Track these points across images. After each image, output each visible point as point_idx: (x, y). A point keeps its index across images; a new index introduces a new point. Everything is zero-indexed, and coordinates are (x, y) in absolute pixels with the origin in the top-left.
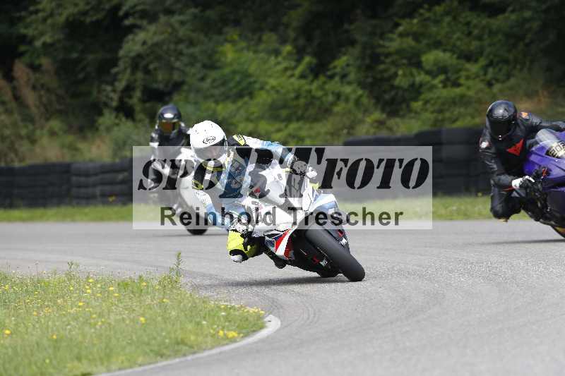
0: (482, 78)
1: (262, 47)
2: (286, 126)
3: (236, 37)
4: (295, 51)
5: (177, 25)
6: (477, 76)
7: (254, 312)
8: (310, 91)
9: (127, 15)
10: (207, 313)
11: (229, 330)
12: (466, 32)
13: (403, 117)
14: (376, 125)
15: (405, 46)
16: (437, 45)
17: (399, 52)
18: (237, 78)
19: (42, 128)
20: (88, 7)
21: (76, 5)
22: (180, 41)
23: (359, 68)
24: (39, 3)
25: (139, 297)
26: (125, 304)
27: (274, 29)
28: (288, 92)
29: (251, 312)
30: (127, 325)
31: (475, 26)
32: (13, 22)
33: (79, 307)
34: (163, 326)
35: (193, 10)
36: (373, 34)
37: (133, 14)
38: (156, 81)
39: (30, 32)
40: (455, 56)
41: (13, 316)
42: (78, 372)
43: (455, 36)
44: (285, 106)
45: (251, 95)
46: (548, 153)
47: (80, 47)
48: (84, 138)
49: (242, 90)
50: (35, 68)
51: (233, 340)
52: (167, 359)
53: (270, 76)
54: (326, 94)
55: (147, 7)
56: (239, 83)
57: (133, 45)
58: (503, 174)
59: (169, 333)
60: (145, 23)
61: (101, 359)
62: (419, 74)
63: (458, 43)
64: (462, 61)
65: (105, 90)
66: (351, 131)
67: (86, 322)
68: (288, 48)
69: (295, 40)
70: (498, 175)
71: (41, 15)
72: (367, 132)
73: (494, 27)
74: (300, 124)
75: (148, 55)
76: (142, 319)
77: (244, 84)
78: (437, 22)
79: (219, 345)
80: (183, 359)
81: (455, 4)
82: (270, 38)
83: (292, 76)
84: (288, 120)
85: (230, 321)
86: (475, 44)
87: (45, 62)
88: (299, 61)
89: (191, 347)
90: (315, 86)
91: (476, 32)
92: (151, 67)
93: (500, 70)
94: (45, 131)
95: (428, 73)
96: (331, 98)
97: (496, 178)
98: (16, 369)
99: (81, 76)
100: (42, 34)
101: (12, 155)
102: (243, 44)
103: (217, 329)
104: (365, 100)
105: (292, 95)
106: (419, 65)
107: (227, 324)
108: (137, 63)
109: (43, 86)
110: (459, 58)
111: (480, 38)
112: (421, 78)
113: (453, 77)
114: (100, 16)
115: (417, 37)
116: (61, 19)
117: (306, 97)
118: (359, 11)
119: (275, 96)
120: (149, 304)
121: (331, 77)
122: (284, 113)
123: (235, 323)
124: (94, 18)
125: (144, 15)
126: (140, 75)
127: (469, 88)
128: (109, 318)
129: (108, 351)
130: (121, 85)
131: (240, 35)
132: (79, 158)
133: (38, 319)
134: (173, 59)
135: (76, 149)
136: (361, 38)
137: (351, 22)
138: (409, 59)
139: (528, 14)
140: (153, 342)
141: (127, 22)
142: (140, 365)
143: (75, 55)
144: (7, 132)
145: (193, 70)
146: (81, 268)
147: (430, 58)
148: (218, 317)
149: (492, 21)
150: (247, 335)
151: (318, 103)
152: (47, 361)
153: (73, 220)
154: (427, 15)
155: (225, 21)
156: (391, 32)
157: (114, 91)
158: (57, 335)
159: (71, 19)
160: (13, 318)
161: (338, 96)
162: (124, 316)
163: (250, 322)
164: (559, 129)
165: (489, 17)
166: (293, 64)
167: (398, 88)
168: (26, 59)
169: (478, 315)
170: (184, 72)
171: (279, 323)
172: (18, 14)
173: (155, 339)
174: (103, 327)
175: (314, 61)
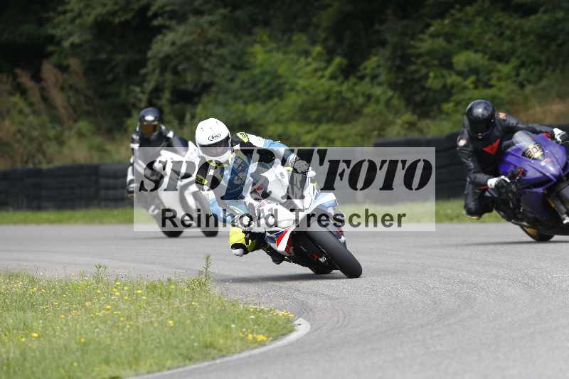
0: (514, 78)
1: (291, 48)
2: (316, 128)
3: (265, 38)
4: (324, 52)
5: (206, 26)
6: (508, 77)
7: (283, 315)
8: (340, 93)
9: (156, 16)
10: (236, 316)
11: (258, 334)
12: (498, 33)
13: (434, 118)
14: (406, 126)
15: (436, 46)
16: (468, 46)
17: (431, 53)
18: (267, 79)
19: (70, 129)
20: (116, 8)
21: (105, 5)
22: (209, 42)
23: (390, 69)
24: (68, 3)
25: (167, 300)
26: (154, 307)
27: (304, 29)
28: (318, 93)
29: (281, 315)
30: (155, 328)
31: (508, 27)
32: (41, 23)
33: (108, 310)
34: (192, 329)
35: (223, 11)
36: (404, 34)
37: (161, 15)
38: (185, 82)
39: (58, 32)
40: (487, 57)
41: (41, 319)
42: (106, 376)
43: (487, 37)
44: (314, 108)
45: (281, 96)
46: (524, 154)
47: (109, 48)
48: (113, 139)
49: (272, 91)
50: (63, 69)
51: (262, 344)
52: (195, 363)
53: (300, 77)
54: (356, 96)
55: (176, 8)
56: (269, 84)
57: (162, 46)
58: (479, 172)
59: (197, 336)
60: (173, 23)
61: (129, 363)
62: (450, 75)
63: (490, 44)
64: (495, 62)
65: (133, 91)
66: (382, 133)
67: (114, 325)
68: (318, 49)
69: (325, 40)
70: (474, 173)
71: (69, 15)
72: (398, 134)
73: (526, 29)
74: (330, 126)
75: (177, 56)
76: (171, 322)
77: (273, 86)
78: (468, 23)
79: (248, 348)
80: (211, 363)
81: (487, 4)
82: (300, 39)
83: (322, 77)
84: (318, 121)
85: (259, 325)
86: (506, 45)
87: (74, 63)
88: (329, 62)
89: (220, 350)
90: (344, 87)
91: (508, 33)
92: (180, 68)
93: (532, 71)
94: (73, 132)
95: (460, 74)
96: (361, 100)
97: (472, 176)
98: (44, 372)
99: (110, 77)
100: (70, 34)
101: (40, 157)
102: (273, 45)
103: (246, 333)
104: (395, 102)
105: (323, 96)
106: (449, 66)
107: (256, 327)
108: (166, 63)
109: (71, 87)
110: (490, 59)
111: (512, 39)
112: (453, 79)
113: (485, 78)
114: (129, 16)
115: (448, 37)
116: (90, 19)
117: (336, 98)
118: (389, 12)
119: (305, 97)
120: (178, 307)
121: (362, 78)
122: (314, 114)
123: (264, 326)
124: (123, 19)
125: (173, 15)
126: (169, 76)
127: (500, 89)
128: (137, 321)
129: (136, 354)
130: (149, 86)
131: (270, 37)
132: (107, 160)
133: (66, 321)
134: (202, 60)
135: (104, 151)
136: (392, 39)
137: (382, 22)
138: (440, 60)
139: (560, 15)
140: (182, 345)
141: (156, 23)
142: (169, 369)
143: (103, 56)
144: (35, 133)
145: (222, 71)
146: (109, 270)
147: (461, 59)
148: (247, 321)
149: (523, 21)
150: (275, 339)
151: (348, 104)
152: (75, 364)
153: (102, 223)
154: (458, 15)
155: (254, 22)
156: (422, 32)
157: (143, 92)
158: (85, 339)
159: (99, 19)
160: (41, 321)
161: (369, 97)
162: (153, 319)
163: (279, 326)
164: (535, 132)
165: (522, 17)
166: (323, 65)
167: (429, 89)
168: (54, 59)
169: (509, 319)
170: (212, 73)
171: (309, 326)
172: (46, 15)
173: (183, 342)
174: (131, 330)
175: (345, 62)
